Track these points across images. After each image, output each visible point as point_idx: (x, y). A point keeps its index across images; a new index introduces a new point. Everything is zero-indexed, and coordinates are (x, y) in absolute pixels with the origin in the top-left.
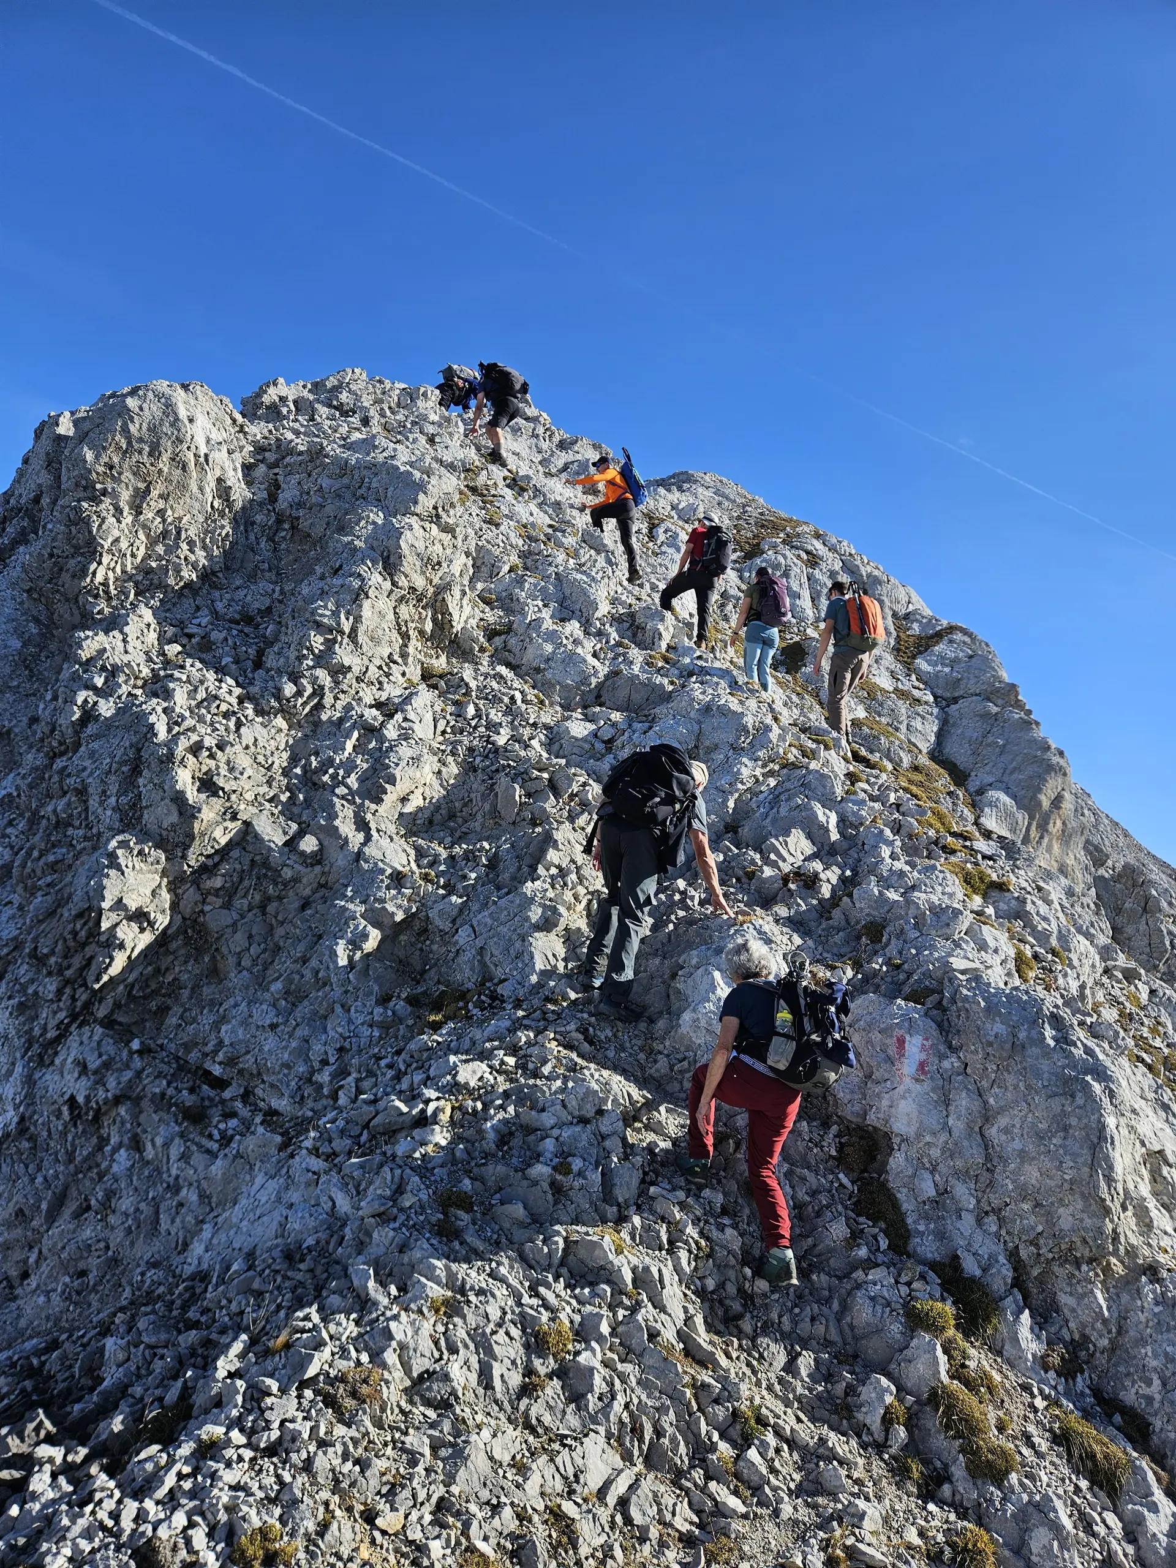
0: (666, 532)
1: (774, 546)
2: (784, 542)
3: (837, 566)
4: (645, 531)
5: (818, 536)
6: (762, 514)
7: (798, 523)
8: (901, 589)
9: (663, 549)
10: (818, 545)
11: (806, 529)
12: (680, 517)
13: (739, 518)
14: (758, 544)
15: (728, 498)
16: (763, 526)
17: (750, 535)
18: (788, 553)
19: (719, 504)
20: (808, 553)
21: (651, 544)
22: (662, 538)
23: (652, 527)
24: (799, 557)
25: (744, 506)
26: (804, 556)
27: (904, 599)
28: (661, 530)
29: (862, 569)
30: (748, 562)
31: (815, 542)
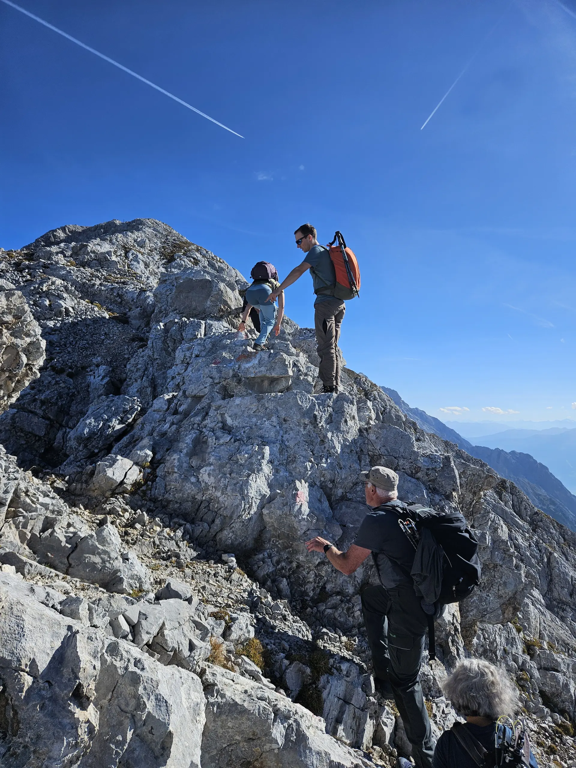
0: (132, 254)
1: (179, 257)
2: (184, 254)
3: (206, 264)
4: (123, 255)
5: (198, 250)
6: (174, 240)
7: (190, 244)
8: (233, 271)
9: (132, 262)
10: (199, 255)
11: (193, 247)
12: (138, 245)
13: (164, 242)
14: (173, 256)
15: (159, 232)
16: (175, 247)
17: (169, 251)
18: (185, 260)
19: (156, 235)
20: (194, 259)
21: (126, 261)
22: (131, 257)
23: (126, 253)
24: (190, 261)
25: (167, 236)
26: (192, 260)
27: (234, 275)
28: (130, 254)
29: (216, 264)
30: (170, 264)
31: (197, 253)
